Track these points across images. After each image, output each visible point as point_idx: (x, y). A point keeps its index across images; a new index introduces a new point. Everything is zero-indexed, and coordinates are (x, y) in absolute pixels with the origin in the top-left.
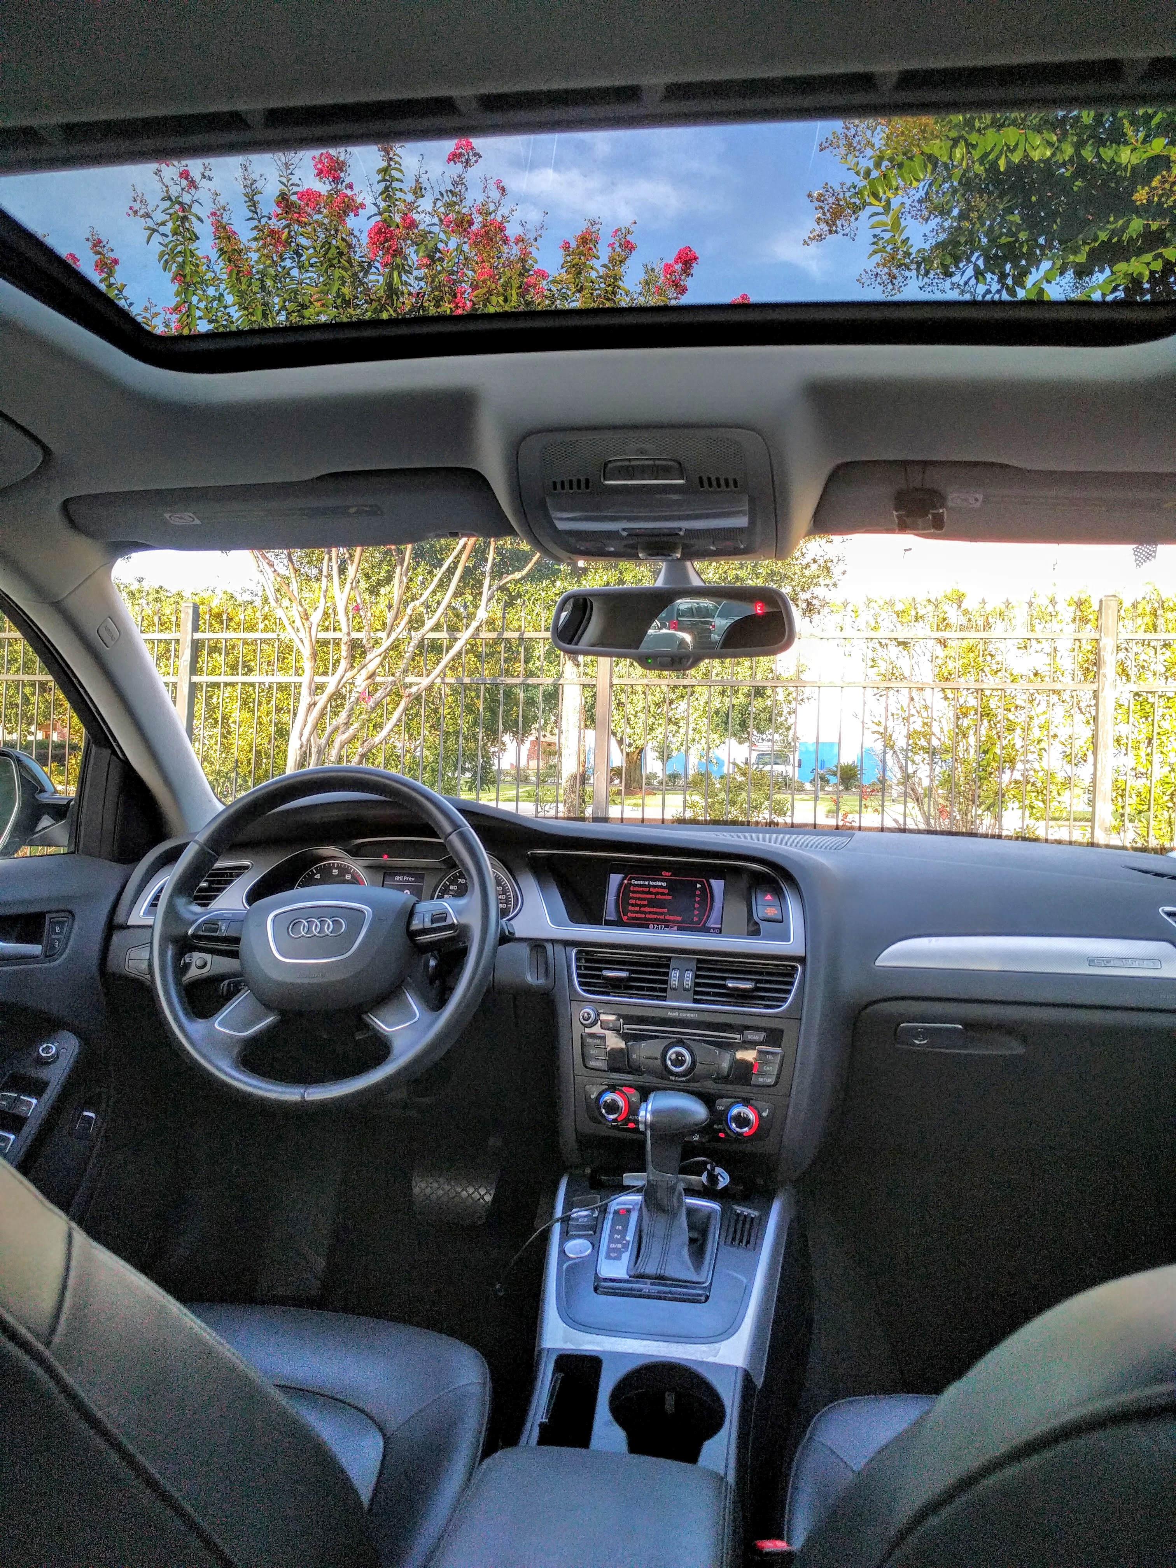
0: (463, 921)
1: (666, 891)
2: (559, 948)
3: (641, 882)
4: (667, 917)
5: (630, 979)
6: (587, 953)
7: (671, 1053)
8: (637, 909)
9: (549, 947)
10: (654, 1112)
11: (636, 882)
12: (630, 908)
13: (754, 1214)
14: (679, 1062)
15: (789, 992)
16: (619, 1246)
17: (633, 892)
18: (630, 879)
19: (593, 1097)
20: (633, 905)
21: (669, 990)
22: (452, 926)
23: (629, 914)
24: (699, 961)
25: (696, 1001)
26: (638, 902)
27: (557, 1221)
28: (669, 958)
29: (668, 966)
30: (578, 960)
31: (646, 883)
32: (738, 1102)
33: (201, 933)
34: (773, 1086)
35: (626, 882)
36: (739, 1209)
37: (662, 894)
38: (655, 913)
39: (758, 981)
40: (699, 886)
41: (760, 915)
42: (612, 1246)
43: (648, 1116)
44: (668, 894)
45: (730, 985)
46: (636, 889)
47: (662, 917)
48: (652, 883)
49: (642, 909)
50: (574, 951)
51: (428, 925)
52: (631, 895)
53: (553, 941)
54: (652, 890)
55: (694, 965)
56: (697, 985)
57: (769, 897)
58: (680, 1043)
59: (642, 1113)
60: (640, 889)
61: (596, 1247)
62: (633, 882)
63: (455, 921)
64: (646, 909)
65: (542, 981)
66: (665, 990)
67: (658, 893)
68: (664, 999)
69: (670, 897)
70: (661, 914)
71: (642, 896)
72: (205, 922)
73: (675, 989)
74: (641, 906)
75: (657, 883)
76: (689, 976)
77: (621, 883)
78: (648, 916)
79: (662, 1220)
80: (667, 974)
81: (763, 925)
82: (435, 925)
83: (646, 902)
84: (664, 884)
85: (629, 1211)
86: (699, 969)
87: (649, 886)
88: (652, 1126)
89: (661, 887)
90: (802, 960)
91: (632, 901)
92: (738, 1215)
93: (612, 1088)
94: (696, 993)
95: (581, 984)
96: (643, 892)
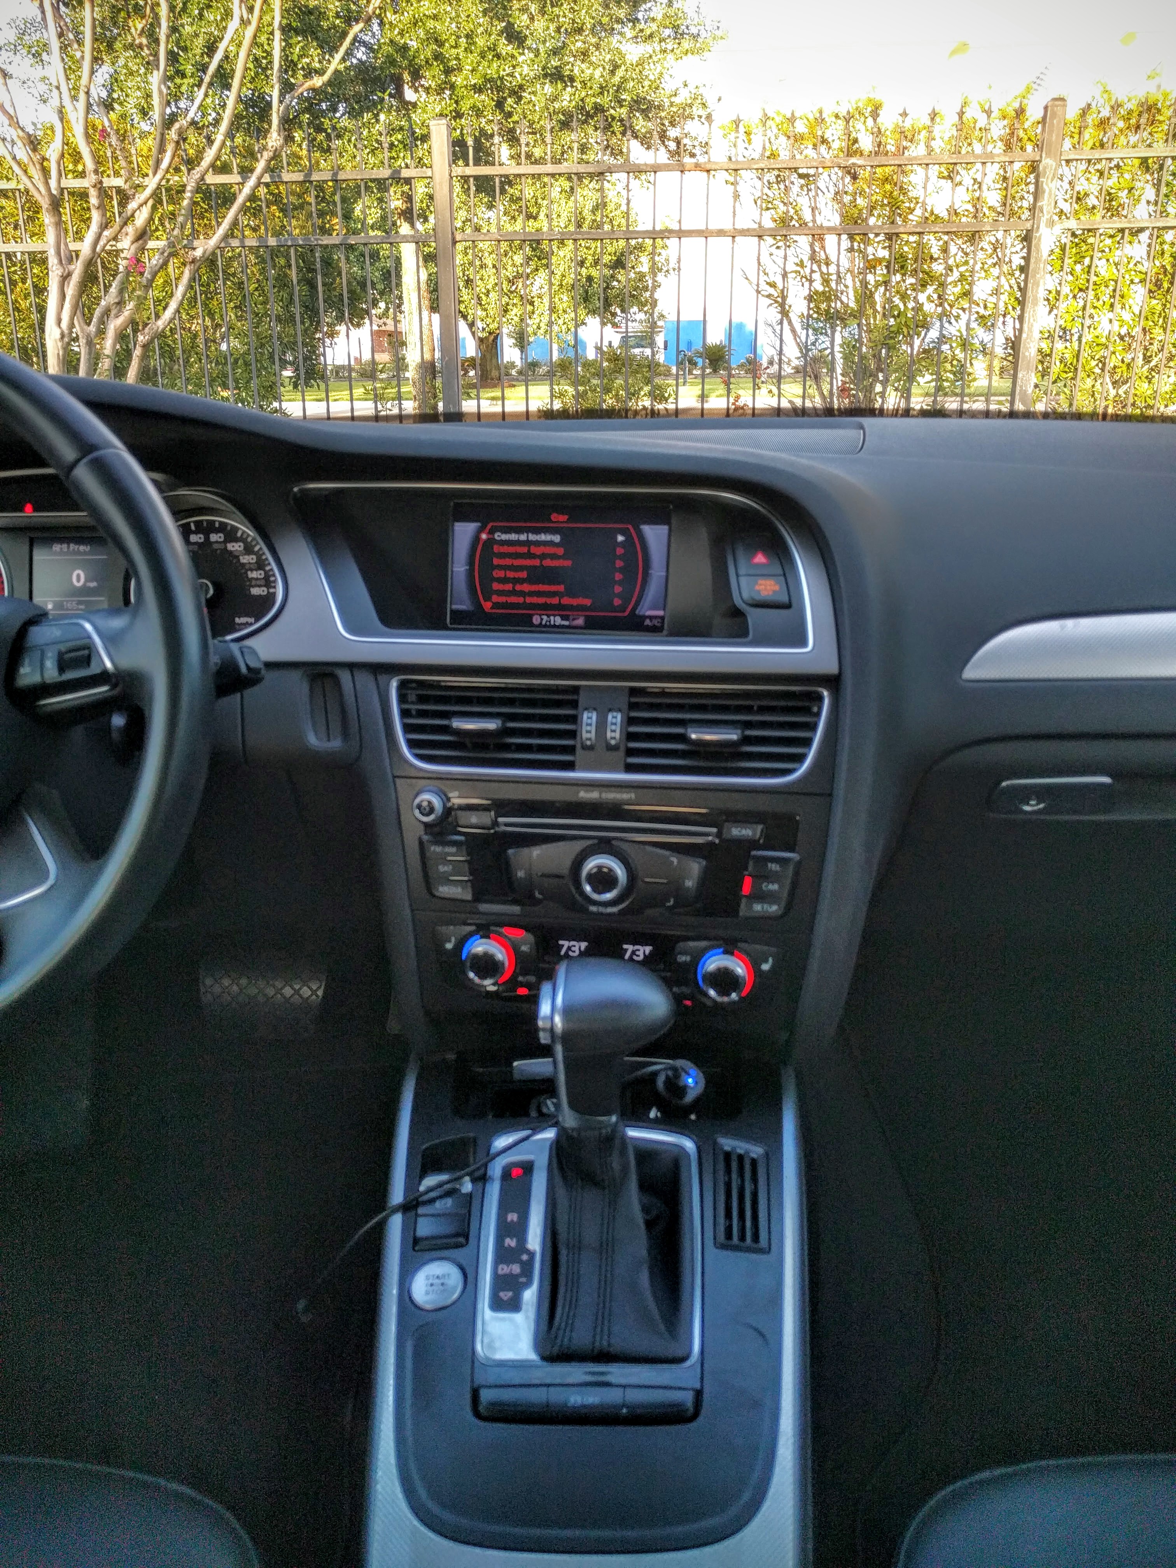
0: (127, 662)
1: (560, 551)
2: (365, 680)
3: (513, 537)
4: (566, 601)
5: (506, 732)
6: (421, 684)
7: (591, 864)
8: (509, 587)
9: (345, 677)
10: (568, 1012)
11: (504, 537)
12: (496, 586)
13: (756, 1151)
14: (603, 880)
15: (807, 742)
16: (516, 1269)
17: (502, 556)
18: (491, 532)
19: (449, 946)
20: (501, 580)
21: (579, 750)
22: (103, 677)
23: (495, 598)
24: (633, 691)
25: (630, 768)
26: (511, 574)
27: (395, 1210)
28: (576, 690)
29: (574, 704)
30: (402, 699)
31: (523, 537)
32: (719, 947)
34: (782, 916)
35: (484, 536)
36: (727, 1143)
37: (554, 557)
38: (545, 594)
39: (748, 725)
40: (620, 538)
41: (745, 595)
42: (504, 1269)
43: (557, 1019)
44: (563, 557)
45: (694, 736)
46: (505, 549)
47: (555, 601)
48: (532, 537)
49: (518, 587)
50: (394, 684)
51: (51, 673)
52: (496, 561)
53: (352, 667)
54: (534, 550)
55: (623, 701)
56: (631, 737)
57: (760, 558)
58: (605, 846)
59: (545, 1009)
60: (511, 550)
61: (469, 1277)
62: (499, 536)
63: (109, 664)
64: (526, 588)
65: (336, 744)
66: (571, 750)
67: (543, 556)
68: (569, 766)
69: (568, 563)
70: (554, 594)
71: (517, 562)
73: (591, 748)
74: (516, 581)
75: (543, 537)
76: (615, 720)
77: (476, 539)
78: (529, 600)
79: (591, 1198)
80: (574, 719)
81: (754, 616)
82: (70, 675)
83: (524, 575)
84: (557, 538)
85: (528, 1168)
86: (633, 706)
87: (528, 543)
88: (567, 1038)
89: (551, 543)
90: (833, 682)
91: (497, 574)
92: (728, 1156)
93: (484, 930)
94: (630, 752)
95: (411, 744)
96: (518, 556)
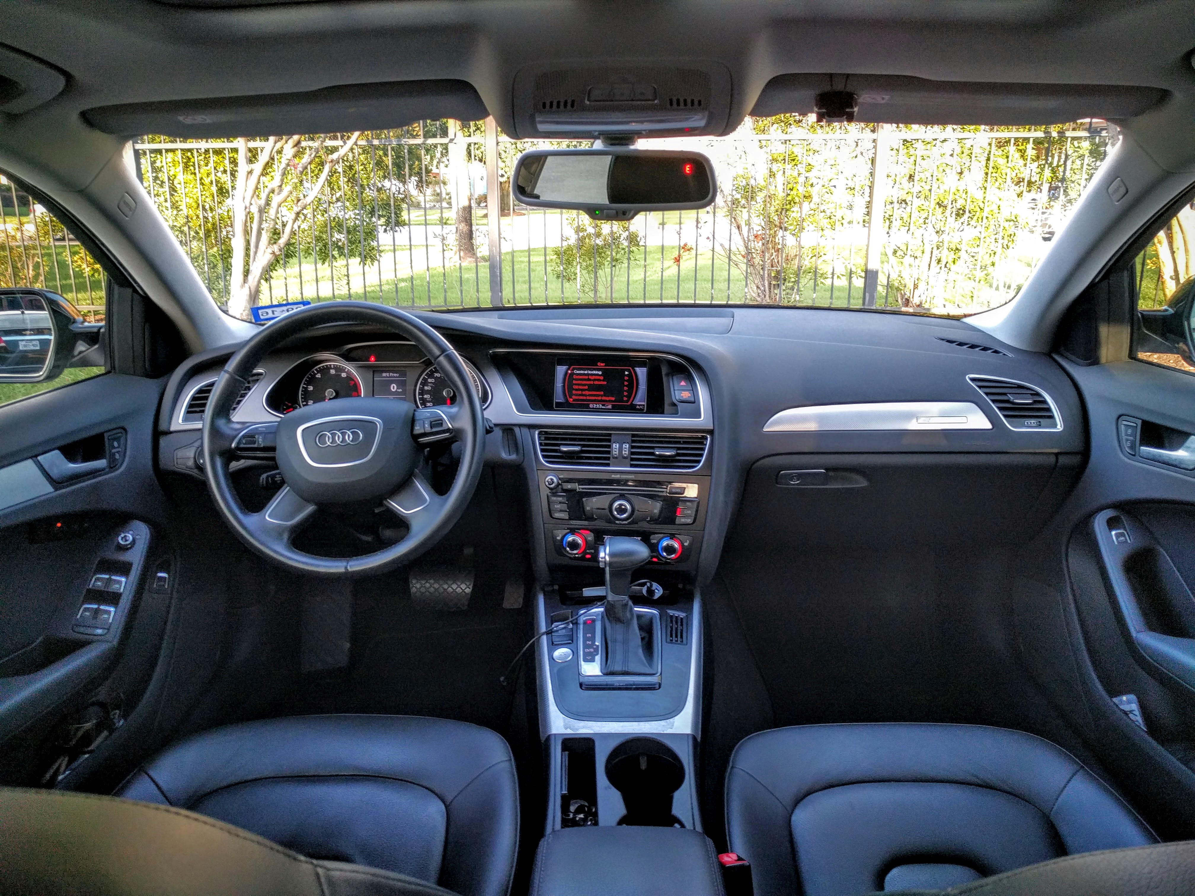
0: (458, 425)
1: (602, 378)
2: (525, 431)
3: (582, 372)
4: (604, 398)
5: (582, 452)
6: (546, 433)
7: (616, 504)
8: (580, 392)
9: (517, 430)
10: (611, 555)
11: (578, 372)
12: (574, 392)
13: (682, 615)
14: (622, 511)
15: (701, 455)
16: (592, 650)
17: (576, 380)
18: (573, 369)
19: (559, 538)
20: (577, 390)
21: (611, 458)
22: (448, 430)
23: (574, 397)
24: (633, 436)
25: (632, 466)
26: (581, 387)
27: (543, 634)
28: (610, 435)
29: (609, 440)
30: (539, 438)
31: (586, 372)
32: (667, 537)
33: (242, 446)
34: (692, 524)
35: (569, 372)
36: (671, 612)
37: (598, 380)
38: (595, 395)
39: (679, 449)
40: (626, 373)
41: (677, 398)
42: (587, 650)
43: (607, 558)
44: (603, 380)
45: (657, 453)
46: (577, 377)
47: (600, 398)
48: (590, 372)
49: (584, 393)
50: (537, 432)
51: (428, 429)
52: (574, 382)
53: (520, 426)
54: (590, 377)
55: (630, 439)
56: (632, 453)
57: (683, 383)
58: (622, 497)
59: (602, 554)
60: (581, 377)
61: (575, 653)
62: (576, 372)
63: (450, 426)
64: (587, 393)
65: (513, 457)
66: (608, 459)
67: (595, 380)
68: (608, 465)
69: (605, 383)
70: (598, 395)
71: (584, 382)
72: (244, 436)
73: (616, 458)
74: (582, 390)
75: (594, 372)
76: (626, 446)
77: (566, 373)
78: (588, 398)
79: (619, 627)
80: (609, 446)
81: (680, 406)
82: (434, 430)
83: (586, 387)
84: (600, 373)
85: (593, 621)
86: (633, 441)
87: (588, 375)
88: (611, 564)
89: (598, 375)
90: (711, 432)
91: (575, 387)
92: (672, 616)
93: (573, 531)
94: (632, 459)
95: (544, 457)
96: (585, 380)
